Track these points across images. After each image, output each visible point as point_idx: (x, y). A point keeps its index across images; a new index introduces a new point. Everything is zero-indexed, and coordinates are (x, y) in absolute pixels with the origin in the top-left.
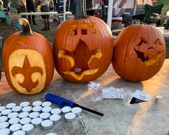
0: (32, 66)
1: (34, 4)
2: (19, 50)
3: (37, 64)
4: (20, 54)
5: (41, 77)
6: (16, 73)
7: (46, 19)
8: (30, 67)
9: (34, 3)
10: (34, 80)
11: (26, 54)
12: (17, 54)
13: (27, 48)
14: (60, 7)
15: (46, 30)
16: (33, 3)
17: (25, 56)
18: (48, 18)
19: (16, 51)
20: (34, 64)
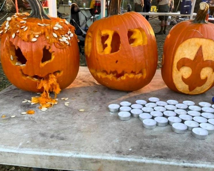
0: (205, 59)
1: (150, 4)
2: (193, 39)
3: (211, 57)
4: (193, 44)
5: (211, 74)
6: (183, 66)
7: (164, 21)
8: (203, 60)
9: (151, 2)
10: (203, 77)
11: (200, 44)
12: (189, 43)
13: (203, 38)
14: (185, 7)
15: (162, 34)
16: (149, 2)
17: (199, 46)
18: (166, 20)
19: (189, 40)
20: (208, 57)
